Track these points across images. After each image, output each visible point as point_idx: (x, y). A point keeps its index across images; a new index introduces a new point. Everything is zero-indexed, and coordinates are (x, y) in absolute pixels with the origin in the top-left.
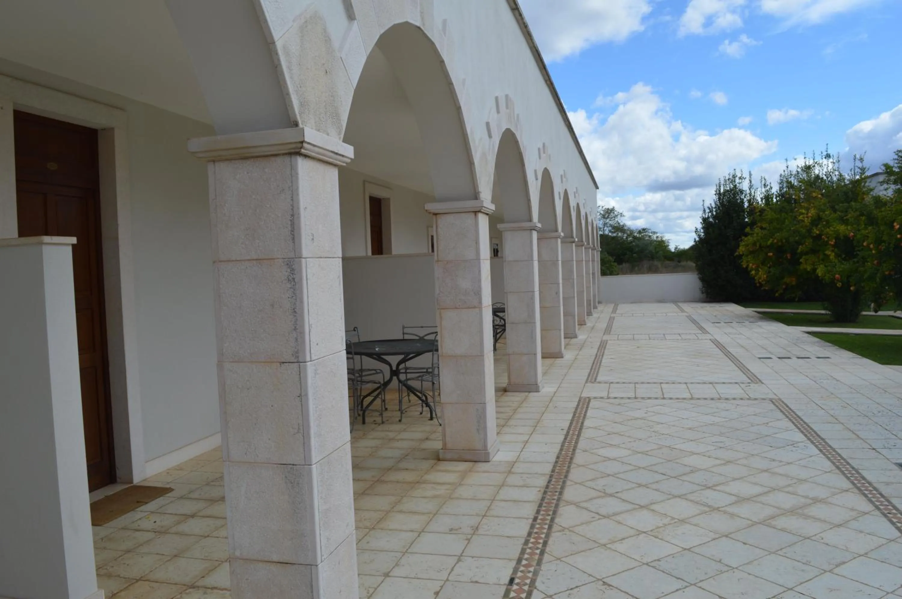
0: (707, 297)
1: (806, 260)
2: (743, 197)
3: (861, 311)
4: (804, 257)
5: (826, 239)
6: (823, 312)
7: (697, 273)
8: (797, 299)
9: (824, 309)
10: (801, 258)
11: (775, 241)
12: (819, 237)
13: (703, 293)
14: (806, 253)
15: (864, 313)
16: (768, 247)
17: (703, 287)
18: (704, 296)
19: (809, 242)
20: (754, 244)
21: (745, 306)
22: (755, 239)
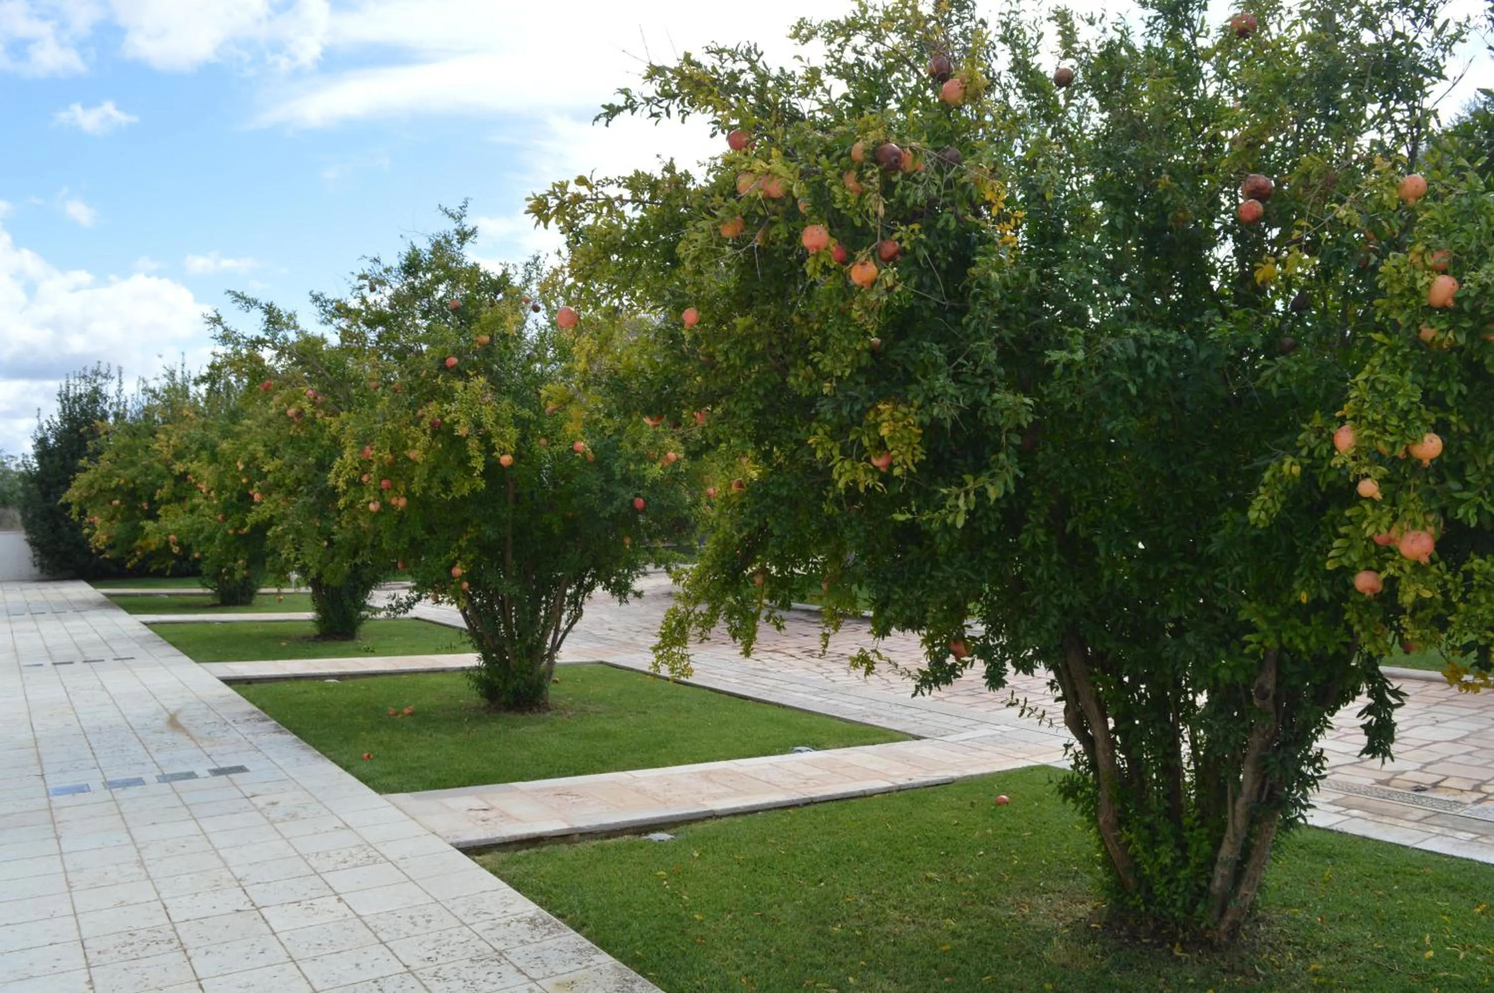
0: (42, 572)
1: (166, 511)
2: (106, 408)
3: (259, 588)
4: (163, 507)
5: (194, 481)
6: (200, 591)
7: (23, 531)
8: (168, 573)
9: (205, 586)
10: (159, 508)
11: (122, 482)
12: (183, 476)
13: (35, 566)
14: (169, 502)
15: (263, 590)
16: (114, 490)
17: (35, 556)
18: (36, 571)
19: (168, 483)
20: (91, 486)
21: (95, 587)
22: (91, 477)
